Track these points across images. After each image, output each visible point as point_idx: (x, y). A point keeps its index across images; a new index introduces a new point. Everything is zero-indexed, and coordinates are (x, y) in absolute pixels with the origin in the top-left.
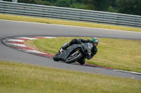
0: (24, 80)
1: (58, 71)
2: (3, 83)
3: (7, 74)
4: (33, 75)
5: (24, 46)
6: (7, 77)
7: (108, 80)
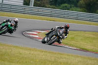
0: (37, 60)
1: (61, 54)
2: (23, 62)
3: (26, 56)
4: (44, 57)
5: (37, 36)
6: (26, 58)
7: (96, 61)
